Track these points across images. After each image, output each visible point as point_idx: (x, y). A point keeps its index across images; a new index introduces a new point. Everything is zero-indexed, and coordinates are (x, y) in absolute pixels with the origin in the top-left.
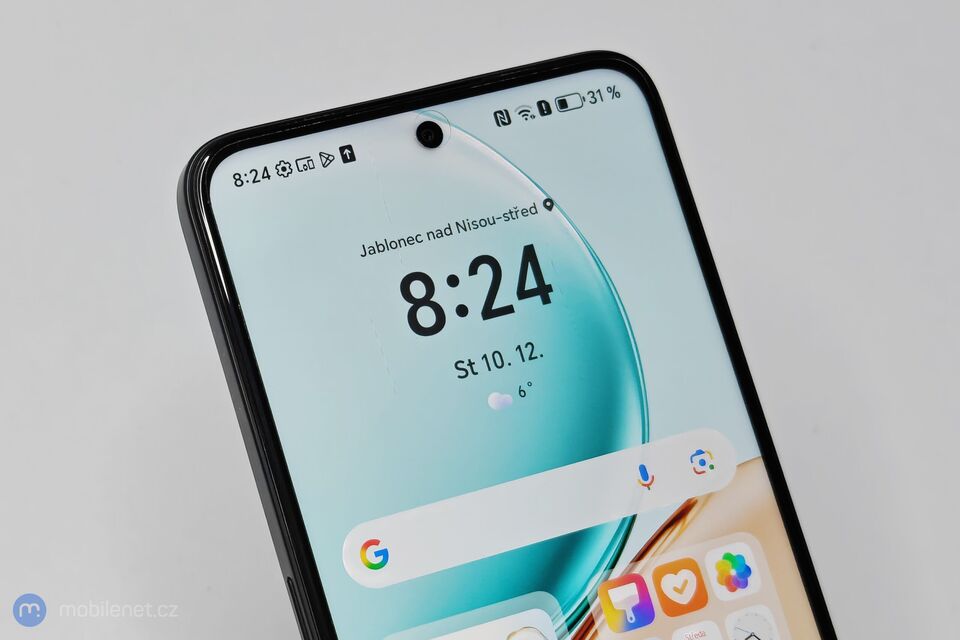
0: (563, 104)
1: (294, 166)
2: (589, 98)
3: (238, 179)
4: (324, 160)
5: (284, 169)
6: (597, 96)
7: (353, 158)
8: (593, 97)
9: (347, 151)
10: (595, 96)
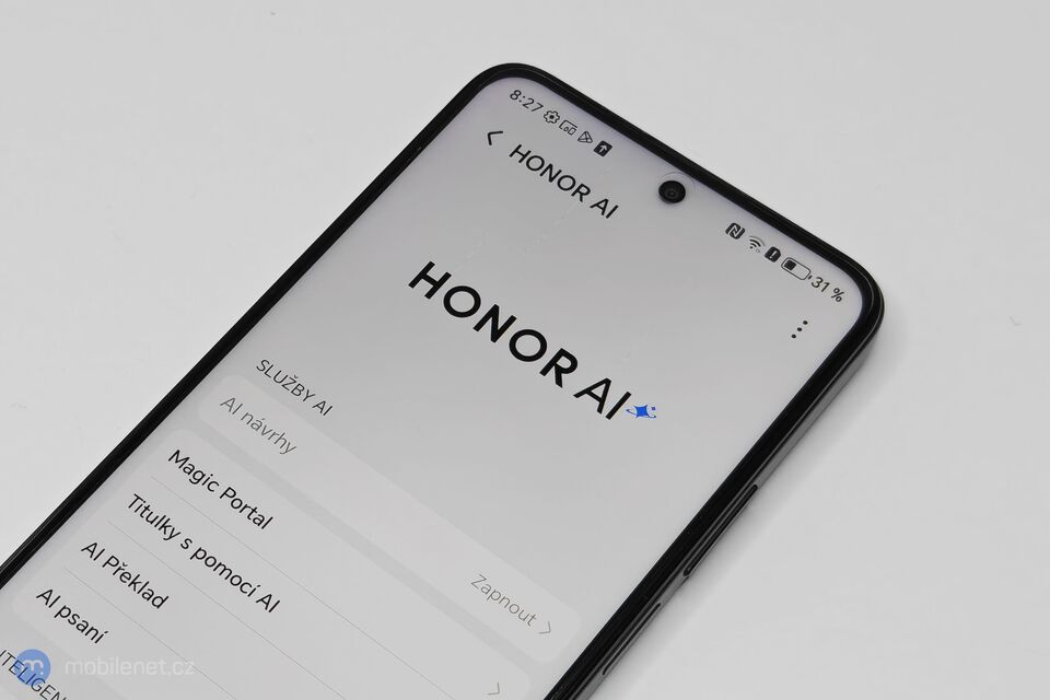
0: (790, 265)
1: (559, 122)
2: (814, 280)
3: (516, 95)
4: (584, 137)
5: (552, 117)
6: (823, 285)
7: (604, 153)
8: (819, 283)
9: (605, 147)
10: (821, 283)
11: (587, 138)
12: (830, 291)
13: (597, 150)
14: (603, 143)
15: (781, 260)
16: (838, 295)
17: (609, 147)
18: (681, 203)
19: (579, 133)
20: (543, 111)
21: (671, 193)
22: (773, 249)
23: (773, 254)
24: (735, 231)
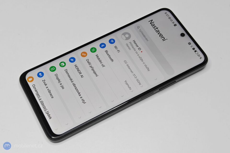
11: (174, 23)
12: (200, 57)
13: (174, 25)
14: (176, 24)
15: (194, 50)
16: (201, 58)
17: (176, 25)
18: (183, 37)
19: (173, 22)
20: (169, 17)
21: (182, 35)
22: (194, 48)
23: (194, 49)
24: (190, 44)
